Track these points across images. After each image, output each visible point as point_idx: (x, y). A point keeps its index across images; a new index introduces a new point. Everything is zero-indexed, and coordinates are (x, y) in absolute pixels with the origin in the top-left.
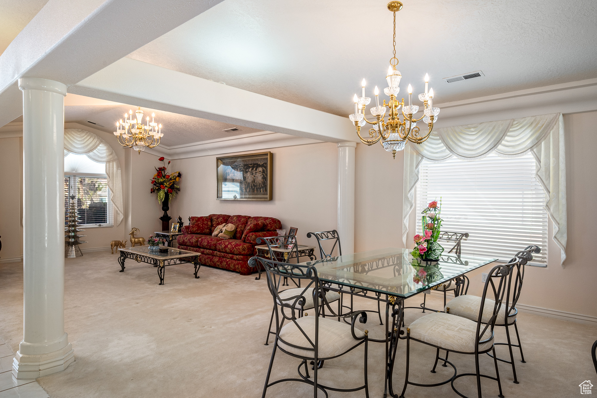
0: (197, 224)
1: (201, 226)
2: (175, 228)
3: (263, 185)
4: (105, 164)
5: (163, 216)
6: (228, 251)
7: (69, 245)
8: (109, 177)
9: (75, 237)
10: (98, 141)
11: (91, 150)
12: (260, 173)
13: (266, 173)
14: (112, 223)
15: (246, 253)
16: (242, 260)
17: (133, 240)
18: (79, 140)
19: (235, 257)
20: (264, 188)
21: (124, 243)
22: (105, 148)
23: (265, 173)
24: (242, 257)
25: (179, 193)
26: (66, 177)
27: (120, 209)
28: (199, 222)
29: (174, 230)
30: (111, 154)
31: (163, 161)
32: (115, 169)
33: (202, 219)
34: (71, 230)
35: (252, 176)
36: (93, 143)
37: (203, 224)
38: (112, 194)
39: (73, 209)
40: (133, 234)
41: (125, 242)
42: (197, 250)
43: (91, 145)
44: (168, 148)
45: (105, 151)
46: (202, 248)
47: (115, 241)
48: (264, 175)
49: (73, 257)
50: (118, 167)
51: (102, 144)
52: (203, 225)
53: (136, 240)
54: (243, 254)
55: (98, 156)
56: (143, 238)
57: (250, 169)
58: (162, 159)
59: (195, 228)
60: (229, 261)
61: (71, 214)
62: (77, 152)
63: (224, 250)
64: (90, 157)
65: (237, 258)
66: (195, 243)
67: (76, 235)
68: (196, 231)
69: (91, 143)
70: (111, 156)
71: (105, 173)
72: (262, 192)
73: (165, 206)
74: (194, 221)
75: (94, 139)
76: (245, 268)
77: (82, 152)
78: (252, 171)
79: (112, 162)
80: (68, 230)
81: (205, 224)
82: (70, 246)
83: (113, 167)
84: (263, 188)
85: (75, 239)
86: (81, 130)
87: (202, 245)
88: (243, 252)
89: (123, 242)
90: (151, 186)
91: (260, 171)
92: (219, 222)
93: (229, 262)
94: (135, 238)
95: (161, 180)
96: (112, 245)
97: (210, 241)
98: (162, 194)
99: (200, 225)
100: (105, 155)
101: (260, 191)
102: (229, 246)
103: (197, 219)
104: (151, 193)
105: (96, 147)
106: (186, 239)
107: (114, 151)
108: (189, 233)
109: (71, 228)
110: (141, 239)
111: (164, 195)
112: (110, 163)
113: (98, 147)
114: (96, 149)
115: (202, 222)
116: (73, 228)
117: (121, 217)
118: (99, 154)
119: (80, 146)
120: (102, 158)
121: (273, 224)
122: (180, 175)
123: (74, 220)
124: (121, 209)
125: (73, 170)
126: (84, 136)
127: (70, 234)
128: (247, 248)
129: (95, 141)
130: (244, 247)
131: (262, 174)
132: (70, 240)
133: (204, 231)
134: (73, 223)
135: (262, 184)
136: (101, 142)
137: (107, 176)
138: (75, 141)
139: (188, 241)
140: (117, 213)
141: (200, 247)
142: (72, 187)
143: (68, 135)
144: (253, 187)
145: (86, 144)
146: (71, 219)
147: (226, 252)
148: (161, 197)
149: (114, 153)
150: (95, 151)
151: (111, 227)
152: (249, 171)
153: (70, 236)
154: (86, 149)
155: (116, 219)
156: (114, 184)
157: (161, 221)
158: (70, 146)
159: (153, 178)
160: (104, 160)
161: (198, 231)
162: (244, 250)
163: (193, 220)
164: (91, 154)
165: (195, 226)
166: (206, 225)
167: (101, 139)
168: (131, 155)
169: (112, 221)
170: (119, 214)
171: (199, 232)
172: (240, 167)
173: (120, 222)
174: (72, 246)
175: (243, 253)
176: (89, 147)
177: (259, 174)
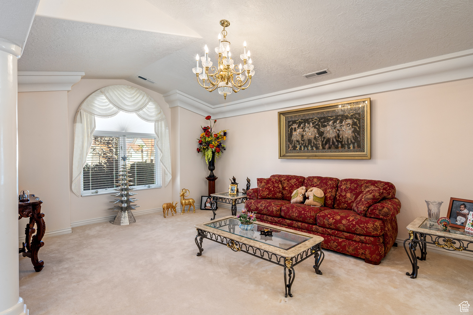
0: (268, 187)
1: (272, 189)
2: (233, 190)
3: (353, 141)
4: (154, 124)
5: (209, 176)
6: (342, 227)
7: (121, 211)
8: (158, 137)
9: (128, 201)
10: (147, 99)
11: (140, 109)
12: (348, 125)
13: (359, 125)
14: (160, 184)
15: (378, 234)
16: (373, 243)
17: (184, 202)
18: (129, 98)
19: (357, 238)
20: (356, 144)
21: (174, 205)
22: (154, 106)
23: (357, 126)
24: (372, 239)
25: (225, 152)
26: (116, 138)
27: (168, 170)
28: (269, 185)
29: (232, 192)
30: (160, 113)
31: (209, 120)
32: (163, 128)
33: (271, 181)
34: (124, 194)
35: (334, 130)
36: (143, 101)
37: (274, 187)
38: (160, 154)
39: (125, 172)
40: (183, 195)
41: (176, 204)
42: (279, 221)
43: (141, 103)
44: (213, 107)
45: (154, 110)
46: (288, 219)
47: (167, 204)
48: (355, 128)
49: (127, 224)
50: (166, 126)
51: (152, 102)
52: (274, 189)
53: (187, 201)
54: (374, 235)
55: (148, 115)
56: (193, 199)
57: (331, 123)
58: (208, 118)
59: (266, 192)
60: (343, 241)
61: (123, 177)
62: (127, 110)
63: (333, 226)
64: (140, 116)
65: (361, 240)
66: (276, 212)
67: (129, 199)
68: (268, 195)
69: (140, 101)
70: (159, 116)
71: (154, 133)
72: (351, 148)
73: (212, 165)
74: (263, 184)
75: (143, 97)
76: (377, 255)
77: (133, 111)
78: (334, 124)
79: (161, 121)
80: (120, 195)
81: (276, 187)
82: (123, 212)
83: (161, 127)
84: (354, 144)
85: (127, 204)
86: (131, 87)
87: (289, 216)
88: (373, 232)
89: (173, 203)
90: (196, 145)
91: (349, 124)
92: (292, 184)
93: (343, 244)
94: (185, 199)
95: (208, 139)
96: (164, 209)
97: (303, 212)
98: (209, 153)
99: (270, 188)
100: (154, 114)
101: (349, 148)
102: (344, 222)
103: (265, 181)
104: (198, 152)
105: (146, 105)
106: (261, 206)
107: (162, 110)
108: (259, 197)
109: (123, 192)
110: (191, 201)
111: (212, 154)
112: (159, 122)
113: (148, 106)
114: (146, 107)
115: (272, 185)
116: (126, 192)
117: (169, 178)
118: (148, 113)
119: (130, 104)
120: (151, 117)
121: (390, 189)
122: (225, 134)
123: (126, 183)
124: (170, 170)
125: (123, 129)
126: (134, 93)
127: (123, 199)
128: (380, 227)
129: (145, 99)
130: (377, 226)
131: (352, 127)
132: (123, 205)
133: (276, 196)
134: (126, 187)
135: (352, 139)
136: (150, 100)
137: (156, 136)
138: (126, 98)
139: (264, 208)
140: (165, 174)
141: (284, 218)
142: (121, 148)
143: (118, 92)
144: (336, 144)
145: (136, 101)
146: (123, 182)
147: (338, 229)
148: (209, 156)
149: (163, 112)
150: (144, 110)
151: (160, 188)
152: (329, 125)
153: (122, 200)
154: (136, 107)
155: (164, 180)
156: (163, 144)
157: (208, 181)
158: (120, 104)
159: (201, 138)
160: (153, 119)
161: (269, 195)
162: (375, 229)
163: (261, 182)
164: (141, 112)
165: (265, 190)
166: (278, 188)
167: (150, 97)
168: (179, 114)
169: (160, 182)
170: (167, 175)
171: (271, 197)
172: (313, 120)
173: (168, 183)
174: (125, 212)
175: (375, 233)
176: (138, 105)
177: (348, 127)
